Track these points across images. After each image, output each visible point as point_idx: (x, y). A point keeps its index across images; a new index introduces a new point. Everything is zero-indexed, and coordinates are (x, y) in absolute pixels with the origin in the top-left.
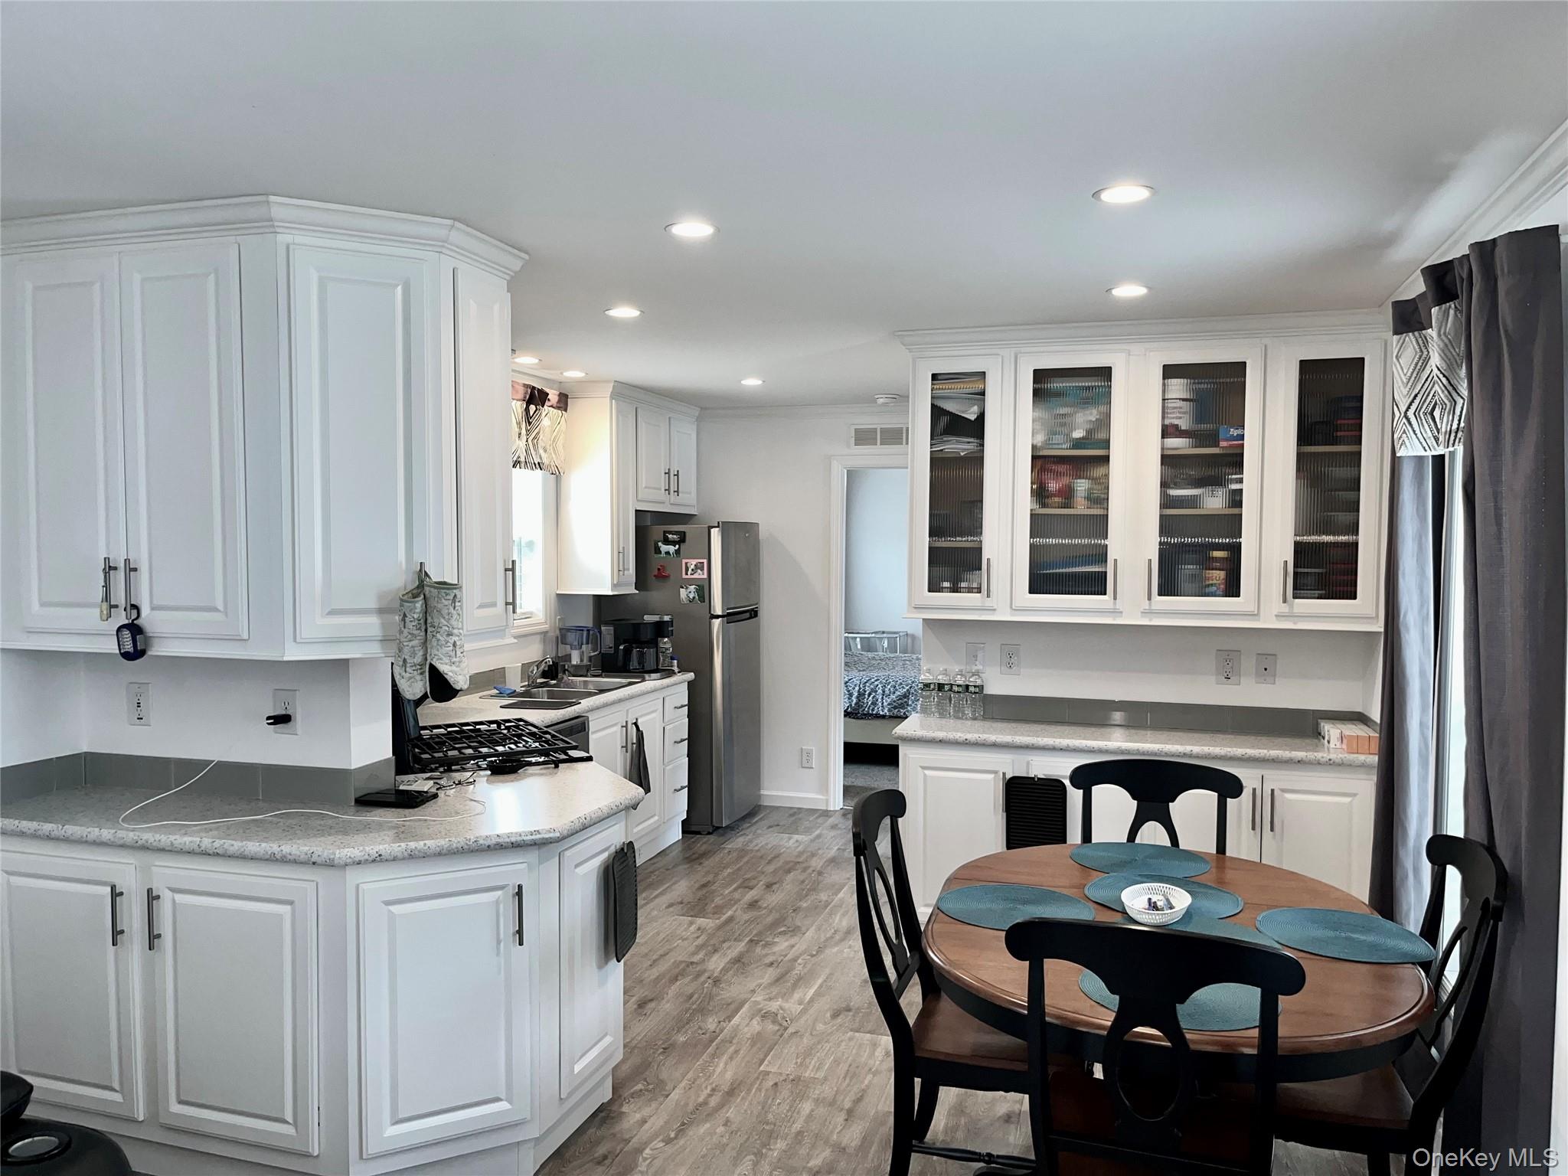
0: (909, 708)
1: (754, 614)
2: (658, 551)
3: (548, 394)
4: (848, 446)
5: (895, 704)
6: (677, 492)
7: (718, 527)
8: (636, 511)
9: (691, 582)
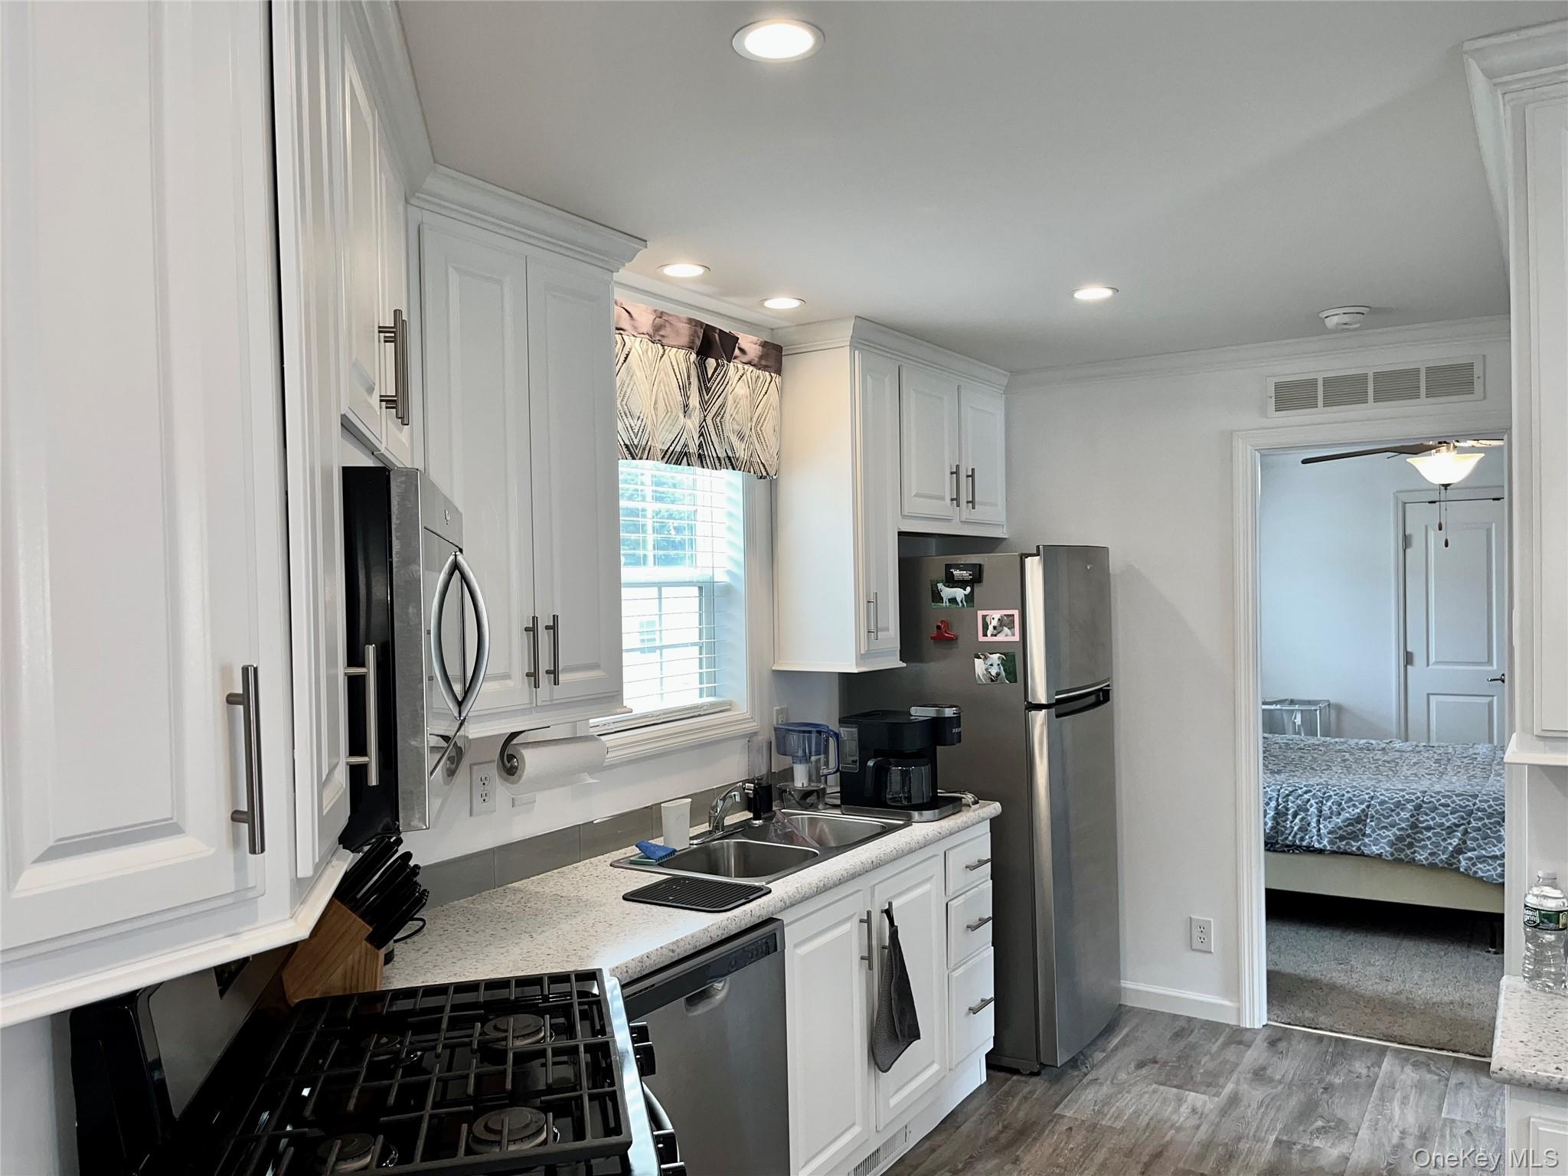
0: (1366, 840)
1: (1103, 696)
2: (937, 597)
3: (738, 338)
4: (1264, 414)
5: (1341, 832)
6: (973, 502)
7: (1038, 554)
8: (900, 534)
9: (992, 648)
